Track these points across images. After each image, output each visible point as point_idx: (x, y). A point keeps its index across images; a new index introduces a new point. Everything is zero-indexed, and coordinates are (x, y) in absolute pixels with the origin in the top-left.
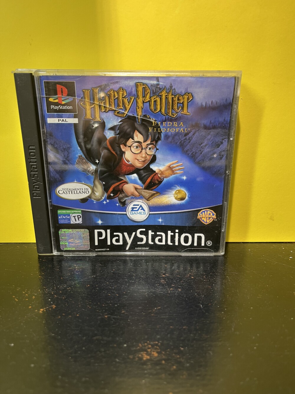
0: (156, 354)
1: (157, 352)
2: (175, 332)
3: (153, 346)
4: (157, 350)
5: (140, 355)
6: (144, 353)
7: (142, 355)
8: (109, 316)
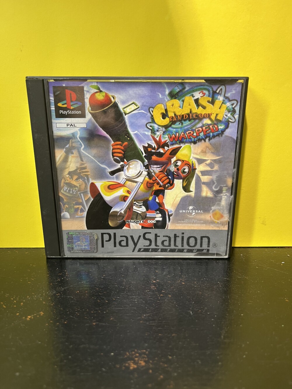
0: (143, 363)
1: (145, 361)
2: (164, 340)
3: (140, 354)
4: (144, 359)
5: (127, 365)
6: (131, 362)
7: (129, 364)
8: (97, 323)
